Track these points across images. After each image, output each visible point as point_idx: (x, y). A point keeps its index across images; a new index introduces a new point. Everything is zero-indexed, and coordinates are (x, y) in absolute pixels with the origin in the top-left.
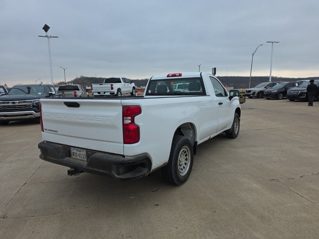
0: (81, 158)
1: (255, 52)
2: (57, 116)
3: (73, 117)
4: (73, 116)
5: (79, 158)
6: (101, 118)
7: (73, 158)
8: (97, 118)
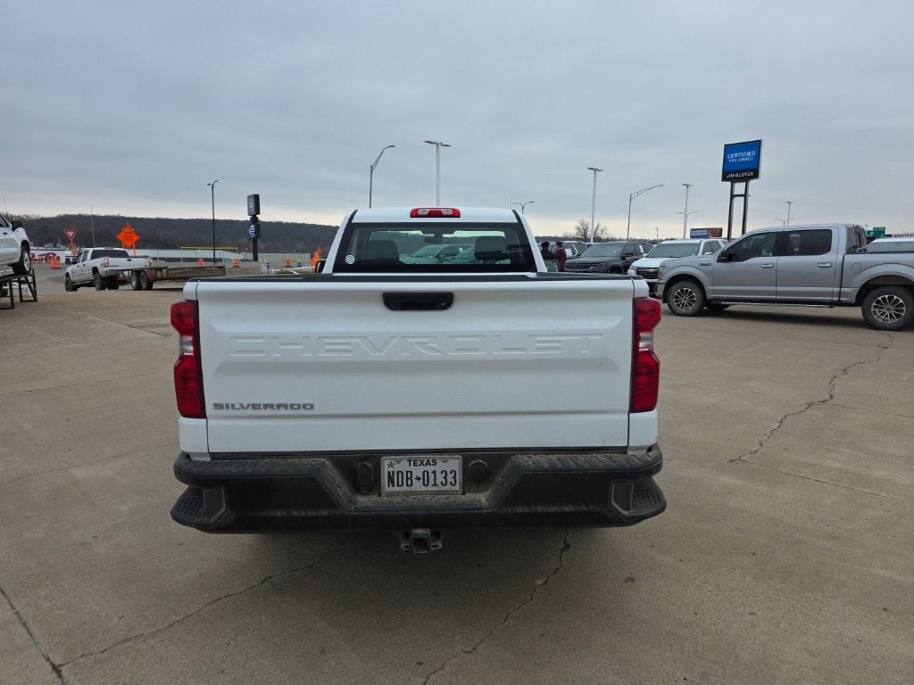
0: (435, 485)
1: (376, 162)
2: (328, 347)
3: (425, 343)
4: (425, 340)
5: (424, 488)
6: (559, 341)
7: (390, 494)
8: (539, 342)
